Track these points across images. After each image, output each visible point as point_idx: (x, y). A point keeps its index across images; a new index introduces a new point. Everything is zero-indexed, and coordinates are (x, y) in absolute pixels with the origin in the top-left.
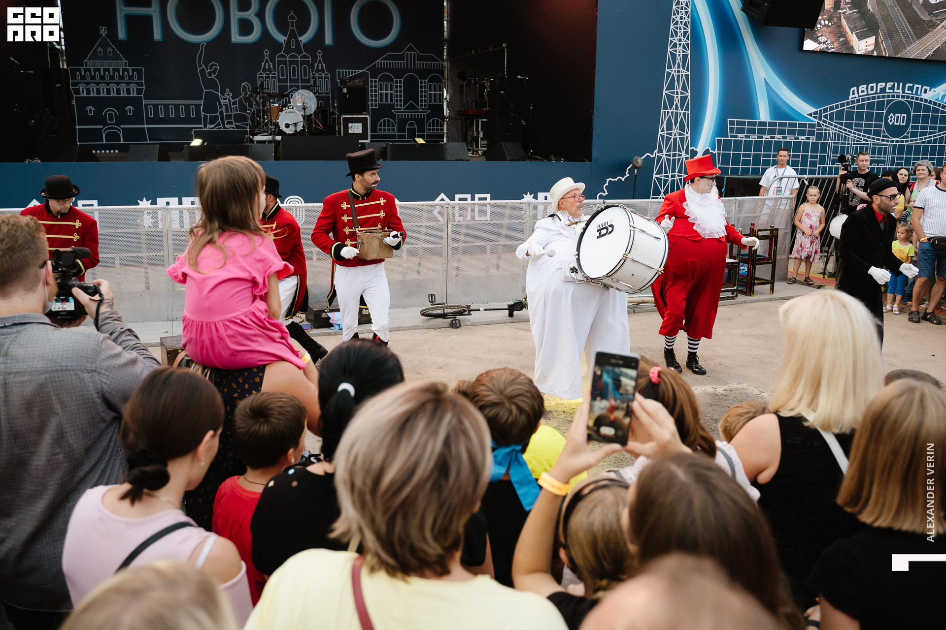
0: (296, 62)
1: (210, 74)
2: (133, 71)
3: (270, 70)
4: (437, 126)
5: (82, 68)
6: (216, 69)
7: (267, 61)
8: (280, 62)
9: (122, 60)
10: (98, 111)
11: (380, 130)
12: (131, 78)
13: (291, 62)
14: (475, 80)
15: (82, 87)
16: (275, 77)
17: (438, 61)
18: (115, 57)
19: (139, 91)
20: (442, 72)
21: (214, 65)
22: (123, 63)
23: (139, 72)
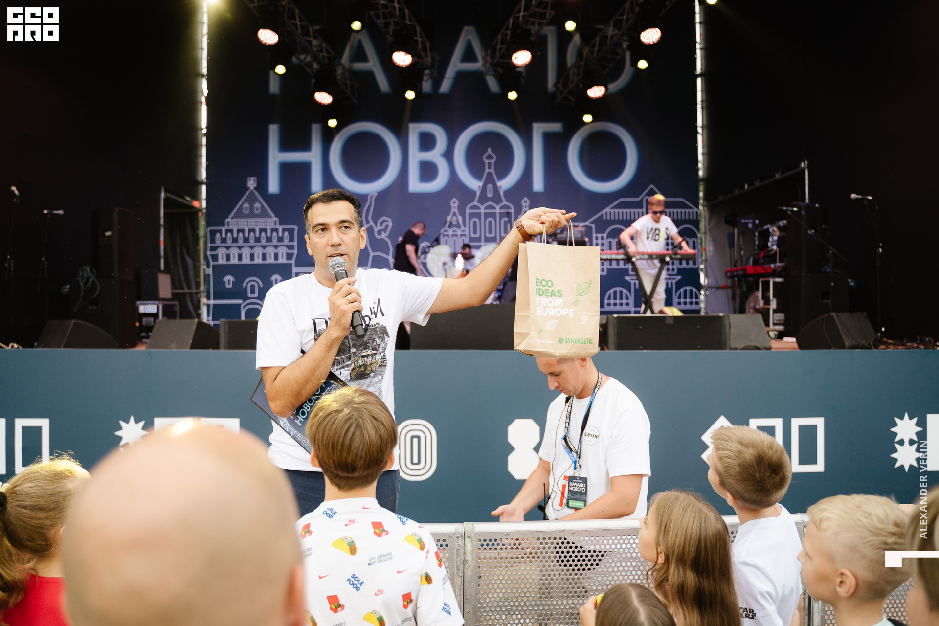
0: (493, 215)
1: (379, 233)
2: (284, 230)
3: (458, 226)
4: (691, 297)
5: (223, 229)
6: (387, 226)
7: (454, 214)
8: (472, 215)
9: (270, 216)
10: (238, 282)
11: (609, 304)
12: (280, 239)
13: (487, 215)
14: (754, 223)
15: (221, 252)
16: (465, 235)
17: (691, 208)
18: (264, 214)
19: (289, 256)
20: (696, 223)
21: (385, 221)
22: (271, 222)
23: (291, 232)
